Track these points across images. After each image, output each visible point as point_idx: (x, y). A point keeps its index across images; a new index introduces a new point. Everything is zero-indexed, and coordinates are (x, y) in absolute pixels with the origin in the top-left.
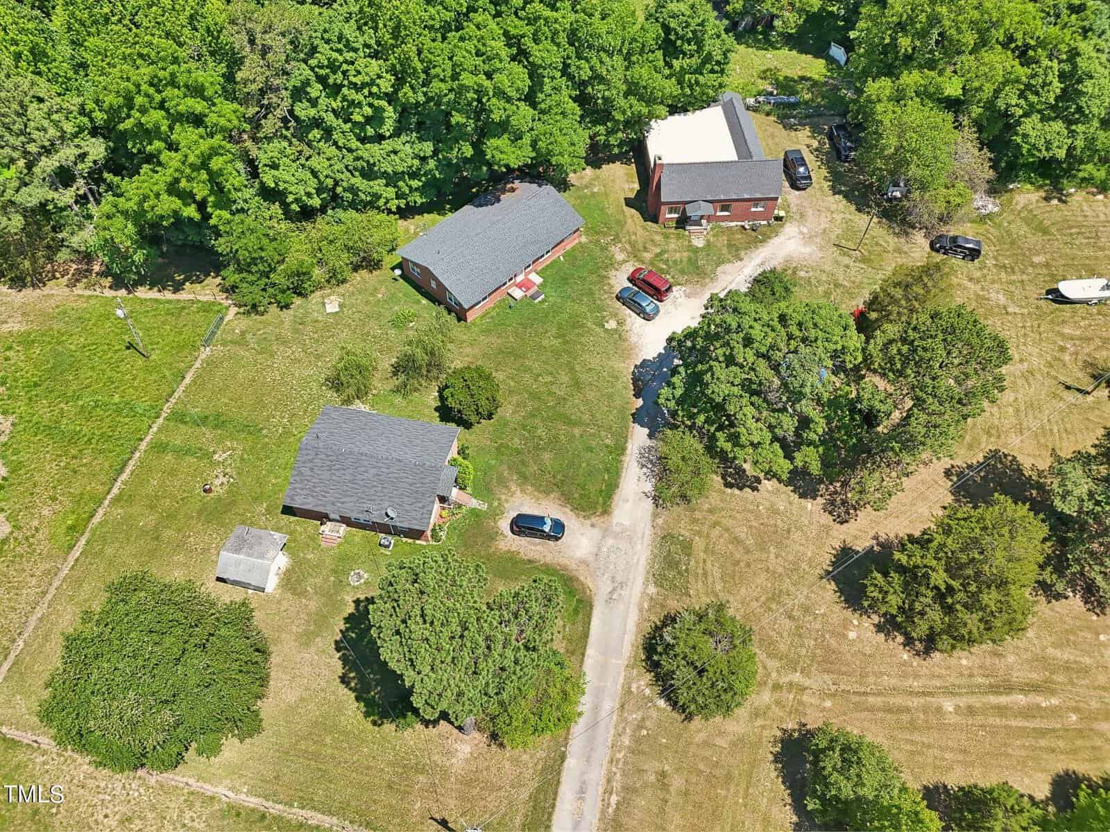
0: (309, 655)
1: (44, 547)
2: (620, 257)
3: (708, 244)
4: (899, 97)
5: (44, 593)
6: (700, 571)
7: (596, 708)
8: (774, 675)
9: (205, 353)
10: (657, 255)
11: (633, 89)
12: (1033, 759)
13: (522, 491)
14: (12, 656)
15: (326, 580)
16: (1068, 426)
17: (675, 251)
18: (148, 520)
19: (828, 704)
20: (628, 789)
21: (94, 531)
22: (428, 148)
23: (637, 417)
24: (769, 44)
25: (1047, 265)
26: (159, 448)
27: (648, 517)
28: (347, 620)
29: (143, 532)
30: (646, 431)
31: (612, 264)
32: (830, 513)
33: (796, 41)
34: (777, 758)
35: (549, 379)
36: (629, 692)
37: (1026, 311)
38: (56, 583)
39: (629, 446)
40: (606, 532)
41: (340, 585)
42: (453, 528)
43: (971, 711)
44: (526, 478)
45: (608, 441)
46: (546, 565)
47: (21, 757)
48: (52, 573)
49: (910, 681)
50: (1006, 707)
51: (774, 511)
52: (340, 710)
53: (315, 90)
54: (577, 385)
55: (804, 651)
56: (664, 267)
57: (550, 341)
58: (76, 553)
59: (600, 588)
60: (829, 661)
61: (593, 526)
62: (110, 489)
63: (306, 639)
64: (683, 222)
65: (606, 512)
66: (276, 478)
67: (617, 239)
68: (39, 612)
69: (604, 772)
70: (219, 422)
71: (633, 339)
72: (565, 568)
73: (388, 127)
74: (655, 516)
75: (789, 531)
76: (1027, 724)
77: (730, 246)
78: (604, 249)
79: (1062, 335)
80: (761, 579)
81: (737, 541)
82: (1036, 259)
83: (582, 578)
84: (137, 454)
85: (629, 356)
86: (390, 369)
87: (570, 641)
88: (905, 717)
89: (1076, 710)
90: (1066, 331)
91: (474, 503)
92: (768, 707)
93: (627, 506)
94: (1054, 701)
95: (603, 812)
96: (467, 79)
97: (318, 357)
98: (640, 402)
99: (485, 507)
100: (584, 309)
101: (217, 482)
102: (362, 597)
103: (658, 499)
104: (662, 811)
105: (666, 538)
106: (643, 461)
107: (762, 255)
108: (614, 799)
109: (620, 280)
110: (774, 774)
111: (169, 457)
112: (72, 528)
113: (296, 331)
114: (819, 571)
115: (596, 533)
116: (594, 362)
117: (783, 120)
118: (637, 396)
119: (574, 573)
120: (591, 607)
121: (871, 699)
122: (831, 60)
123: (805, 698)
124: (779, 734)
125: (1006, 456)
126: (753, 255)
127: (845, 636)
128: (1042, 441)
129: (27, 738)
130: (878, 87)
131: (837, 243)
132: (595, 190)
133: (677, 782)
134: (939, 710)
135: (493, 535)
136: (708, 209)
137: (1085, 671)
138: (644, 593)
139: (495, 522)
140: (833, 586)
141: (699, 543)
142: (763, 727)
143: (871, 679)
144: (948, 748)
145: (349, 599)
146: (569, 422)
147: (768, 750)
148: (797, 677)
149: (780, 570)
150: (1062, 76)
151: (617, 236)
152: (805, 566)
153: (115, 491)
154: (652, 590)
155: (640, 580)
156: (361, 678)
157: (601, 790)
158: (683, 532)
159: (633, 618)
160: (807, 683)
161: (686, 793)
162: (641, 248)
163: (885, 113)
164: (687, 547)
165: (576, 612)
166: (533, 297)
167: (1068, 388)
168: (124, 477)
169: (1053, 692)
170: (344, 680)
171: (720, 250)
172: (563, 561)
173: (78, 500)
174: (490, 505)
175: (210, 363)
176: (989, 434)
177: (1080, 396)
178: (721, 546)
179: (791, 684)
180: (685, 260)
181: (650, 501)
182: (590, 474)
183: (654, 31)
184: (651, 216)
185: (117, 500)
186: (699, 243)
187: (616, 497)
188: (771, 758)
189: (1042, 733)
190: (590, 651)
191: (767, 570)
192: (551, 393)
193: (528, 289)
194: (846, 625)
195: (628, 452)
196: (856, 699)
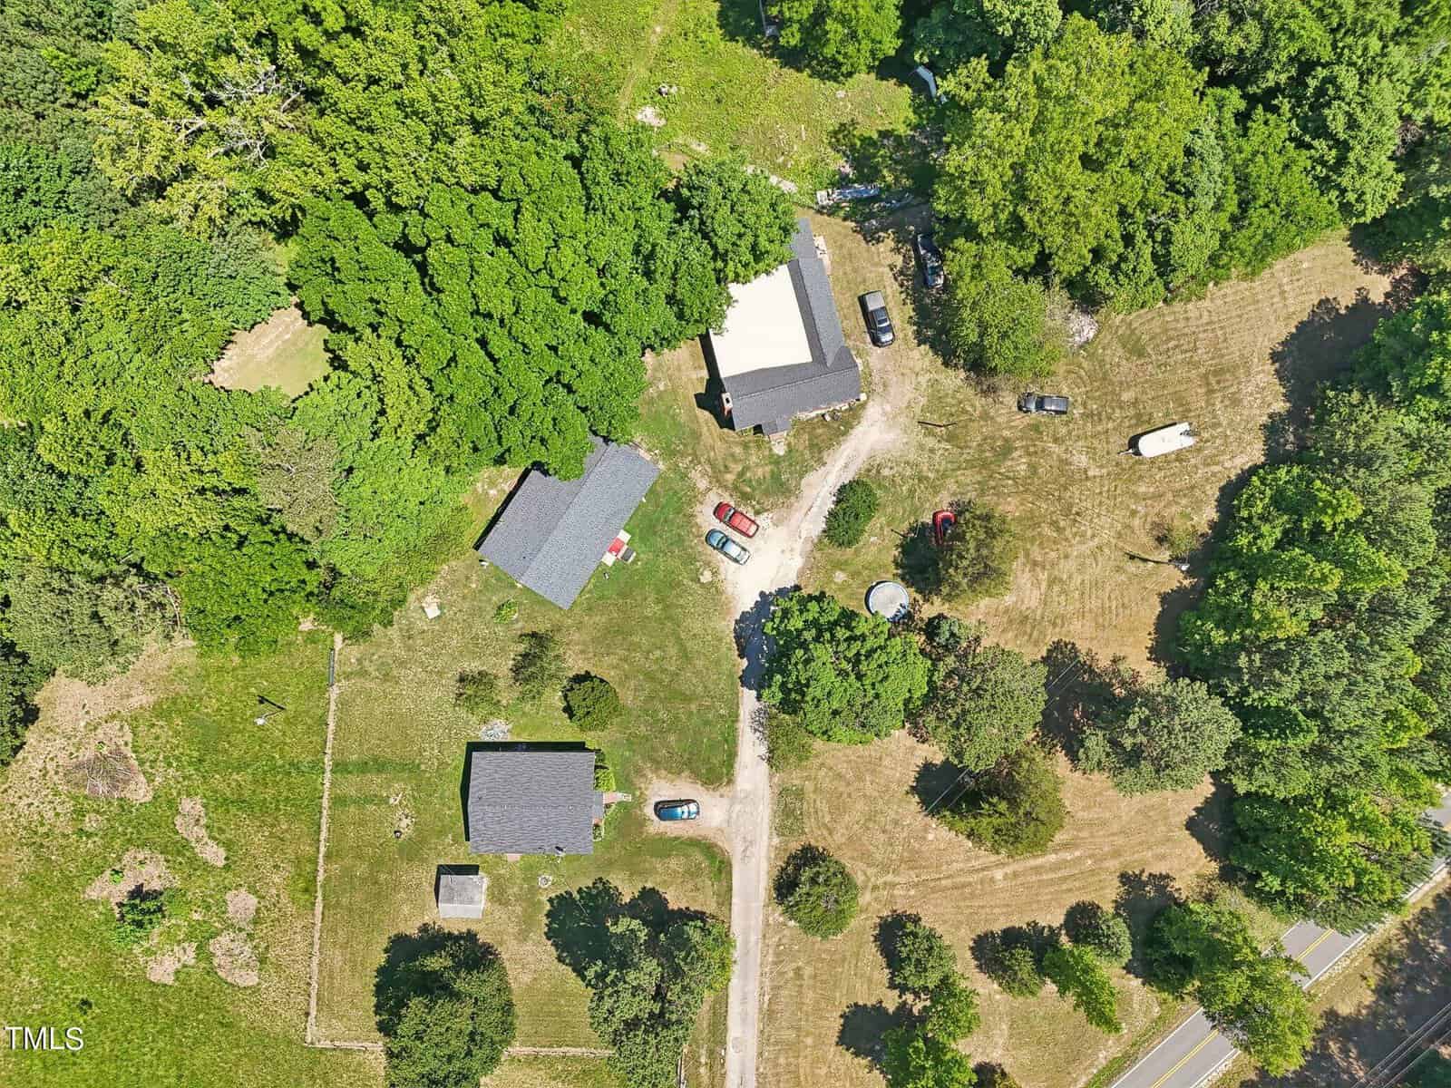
0: (529, 947)
1: (291, 909)
2: (702, 484)
3: (790, 450)
5: (312, 944)
6: (812, 810)
7: (746, 942)
8: (873, 879)
9: (334, 693)
10: (741, 474)
12: (1056, 900)
13: (658, 777)
14: (314, 994)
15: (521, 889)
16: (1126, 601)
17: (757, 465)
18: (361, 869)
19: (912, 892)
20: (775, 988)
21: (323, 886)
23: (744, 681)
25: (1135, 403)
26: (338, 801)
27: (765, 779)
28: (548, 916)
29: (364, 880)
30: (754, 693)
31: (694, 497)
32: (915, 735)
34: (876, 938)
35: (658, 653)
36: (768, 925)
37: (1104, 471)
38: (317, 935)
39: (741, 712)
40: (733, 800)
41: (534, 890)
42: (608, 823)
43: (1016, 875)
44: (658, 763)
45: (722, 712)
46: (691, 839)
47: (359, 1058)
48: (308, 928)
49: (973, 863)
50: (1041, 867)
52: (564, 982)
54: (685, 655)
55: (894, 856)
56: (749, 490)
57: (653, 609)
58: (319, 908)
59: (735, 850)
60: (913, 860)
61: (722, 796)
62: (318, 849)
63: (523, 937)
65: (730, 782)
66: (450, 809)
67: (696, 460)
68: (315, 960)
69: (757, 983)
70: (380, 766)
71: (730, 590)
72: (705, 838)
74: (771, 776)
75: (880, 759)
76: (1054, 876)
77: (812, 446)
78: (684, 477)
79: (1135, 495)
80: (860, 806)
81: (840, 776)
82: (1125, 396)
83: (720, 843)
84: (325, 812)
85: (728, 612)
86: (511, 674)
87: (719, 895)
88: (967, 890)
89: (1090, 857)
90: (1142, 489)
91: (620, 796)
92: (869, 904)
93: (746, 773)
94: (1077, 853)
95: (761, 1009)
97: (440, 674)
98: (745, 663)
99: (630, 798)
100: (678, 563)
101: (403, 824)
102: (553, 895)
103: (771, 759)
104: (800, 993)
105: (783, 792)
106: (755, 725)
107: (845, 454)
108: (767, 998)
109: (706, 517)
110: (874, 950)
111: (352, 809)
112: (306, 890)
113: (409, 649)
114: (907, 788)
115: (725, 801)
116: (697, 627)
118: (741, 656)
119: (713, 840)
120: (731, 865)
121: (943, 882)
123: (896, 892)
124: (878, 921)
125: (1066, 645)
126: (837, 456)
127: (925, 838)
128: (1101, 620)
129: (355, 1045)
131: (922, 419)
132: (662, 388)
133: (808, 971)
134: (992, 880)
135: (642, 822)
137: (1104, 823)
138: (770, 845)
139: (641, 810)
140: (917, 798)
141: (809, 786)
142: (866, 919)
143: (944, 867)
144: (996, 906)
145: (544, 899)
146: (687, 699)
147: (870, 934)
148: (890, 878)
149: (877, 794)
151: (695, 456)
152: (894, 786)
153: (323, 849)
154: (776, 841)
155: (765, 838)
156: (572, 954)
157: (756, 994)
158: (795, 782)
159: (764, 866)
160: (897, 879)
161: (815, 976)
162: (722, 468)
164: (800, 794)
165: (720, 871)
166: (625, 558)
167: (1132, 557)
168: (324, 835)
169: (1076, 846)
170: (560, 959)
171: (802, 455)
172: (703, 833)
173: (298, 862)
174: (634, 795)
175: (344, 704)
176: (1054, 625)
177: (1141, 564)
178: (826, 784)
179: (885, 883)
180: (768, 476)
181: (765, 765)
182: (711, 747)
184: (726, 420)
185: (328, 857)
186: (780, 450)
187: (736, 766)
188: (872, 939)
189: (1064, 879)
190: (734, 900)
191: (865, 796)
192: (664, 671)
193: (618, 551)
194: (926, 829)
195: (741, 718)
196: (932, 884)
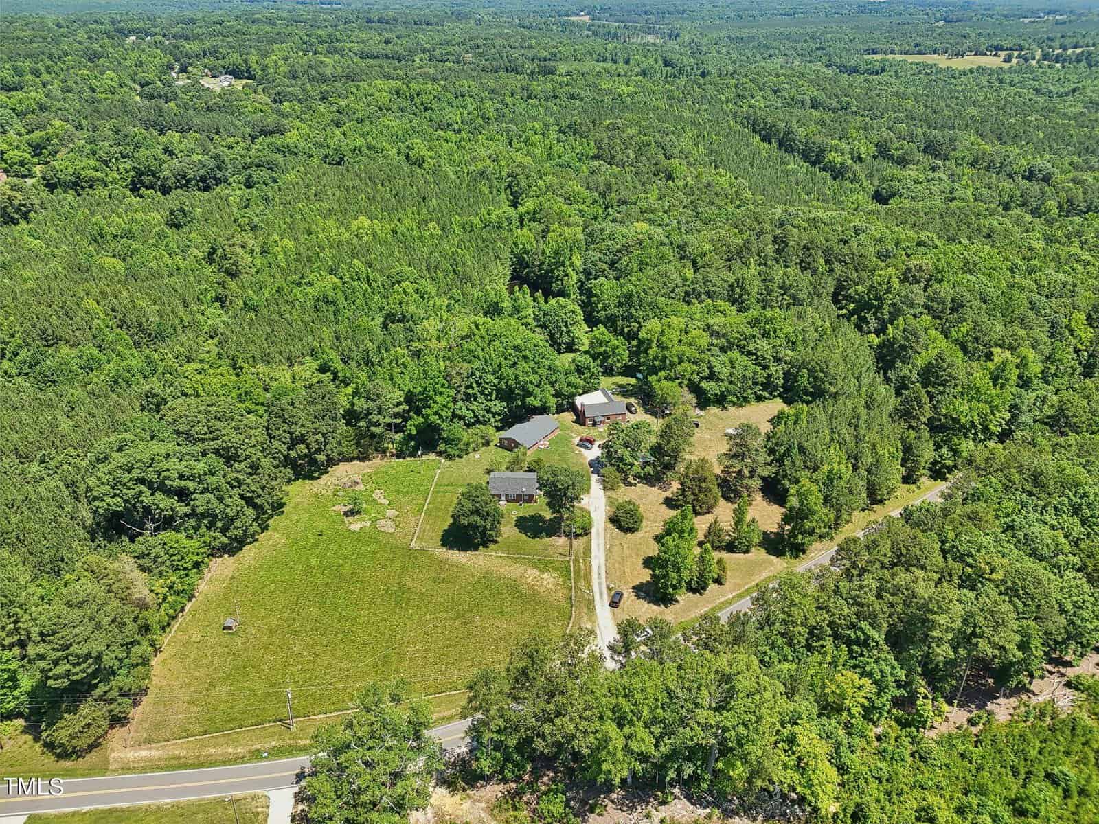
0: (507, 528)
1: (412, 515)
2: (574, 435)
4: (659, 380)
5: (418, 523)
7: (598, 530)
8: (650, 525)
9: (439, 471)
10: (588, 434)
11: (569, 384)
14: (416, 536)
21: (426, 510)
22: (505, 404)
23: (593, 472)
24: (612, 375)
27: (602, 493)
28: (515, 521)
30: (597, 475)
31: (572, 437)
33: (624, 374)
36: (607, 528)
38: (421, 521)
39: (592, 479)
40: (590, 498)
45: (585, 479)
47: (431, 553)
48: (417, 519)
51: (642, 491)
52: (521, 538)
53: (474, 385)
58: (423, 515)
59: (591, 509)
64: (594, 424)
68: (419, 527)
69: (603, 541)
71: (586, 455)
72: (579, 506)
73: (493, 397)
74: (604, 493)
78: (568, 434)
84: (430, 494)
85: (586, 460)
93: (595, 492)
96: (521, 378)
98: (593, 469)
100: (566, 449)
102: (518, 516)
103: (605, 488)
105: (609, 497)
106: (597, 482)
108: (608, 546)
109: (577, 441)
110: (654, 542)
111: (441, 493)
112: (418, 511)
113: (467, 463)
114: (660, 503)
115: (587, 498)
116: (574, 463)
117: (623, 395)
118: (591, 468)
120: (590, 513)
122: (637, 378)
129: (430, 549)
130: (652, 378)
132: (560, 420)
136: (603, 419)
140: (665, 505)
145: (514, 517)
147: (651, 539)
148: (657, 524)
150: (708, 368)
151: (572, 431)
152: (655, 502)
153: (427, 502)
154: (608, 508)
155: (603, 507)
158: (614, 497)
159: (604, 513)
160: (660, 525)
162: (581, 433)
163: (656, 386)
164: (616, 500)
168: (429, 499)
170: (520, 532)
173: (417, 504)
179: (655, 526)
181: (602, 490)
183: (573, 367)
184: (583, 424)
185: (429, 504)
187: (591, 490)
193: (545, 445)
195: (592, 481)
